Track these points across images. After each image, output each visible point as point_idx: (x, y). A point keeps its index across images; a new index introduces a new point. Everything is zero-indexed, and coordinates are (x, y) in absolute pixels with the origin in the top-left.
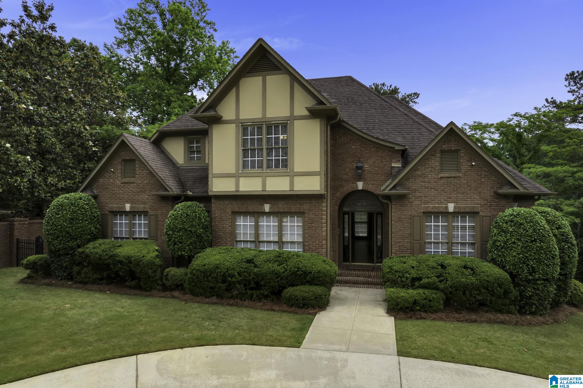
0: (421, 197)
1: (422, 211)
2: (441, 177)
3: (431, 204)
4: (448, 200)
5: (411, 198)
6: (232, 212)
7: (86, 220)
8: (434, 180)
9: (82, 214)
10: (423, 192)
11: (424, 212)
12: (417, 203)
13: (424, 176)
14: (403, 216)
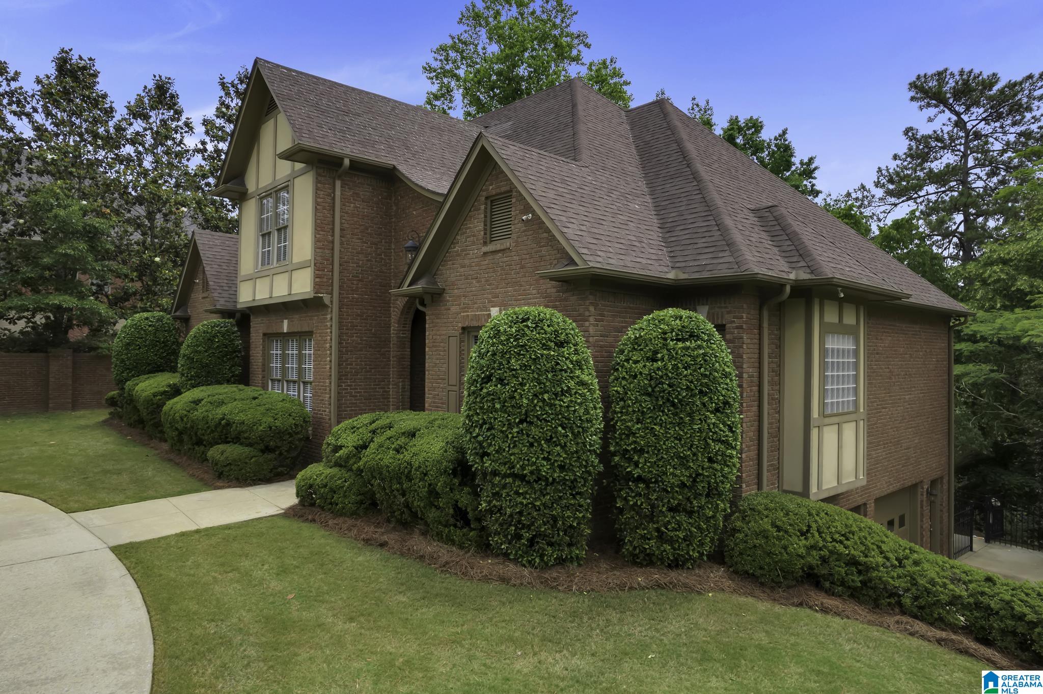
0: (459, 296)
1: (460, 325)
2: (485, 254)
3: (471, 311)
4: (493, 302)
5: (448, 301)
6: (265, 335)
7: (146, 346)
8: (476, 260)
9: (142, 338)
10: (463, 286)
11: (463, 328)
12: (454, 309)
13: (466, 255)
14: (438, 337)
